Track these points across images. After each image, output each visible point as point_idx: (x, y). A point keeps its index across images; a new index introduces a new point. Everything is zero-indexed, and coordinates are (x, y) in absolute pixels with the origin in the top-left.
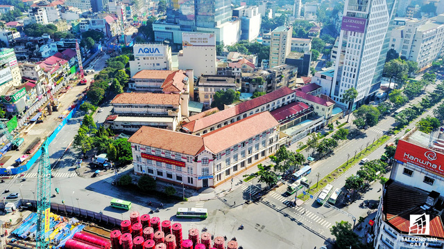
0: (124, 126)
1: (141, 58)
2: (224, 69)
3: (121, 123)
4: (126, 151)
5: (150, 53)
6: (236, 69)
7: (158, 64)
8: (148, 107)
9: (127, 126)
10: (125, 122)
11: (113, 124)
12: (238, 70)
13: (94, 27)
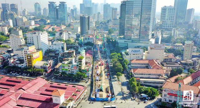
0: (144, 82)
1: (132, 54)
2: (168, 59)
3: (143, 81)
4: (155, 92)
5: (136, 52)
6: (173, 59)
7: (139, 57)
8: (150, 75)
9: (146, 83)
10: (145, 81)
11: (139, 81)
12: (174, 59)
13: (89, 41)
